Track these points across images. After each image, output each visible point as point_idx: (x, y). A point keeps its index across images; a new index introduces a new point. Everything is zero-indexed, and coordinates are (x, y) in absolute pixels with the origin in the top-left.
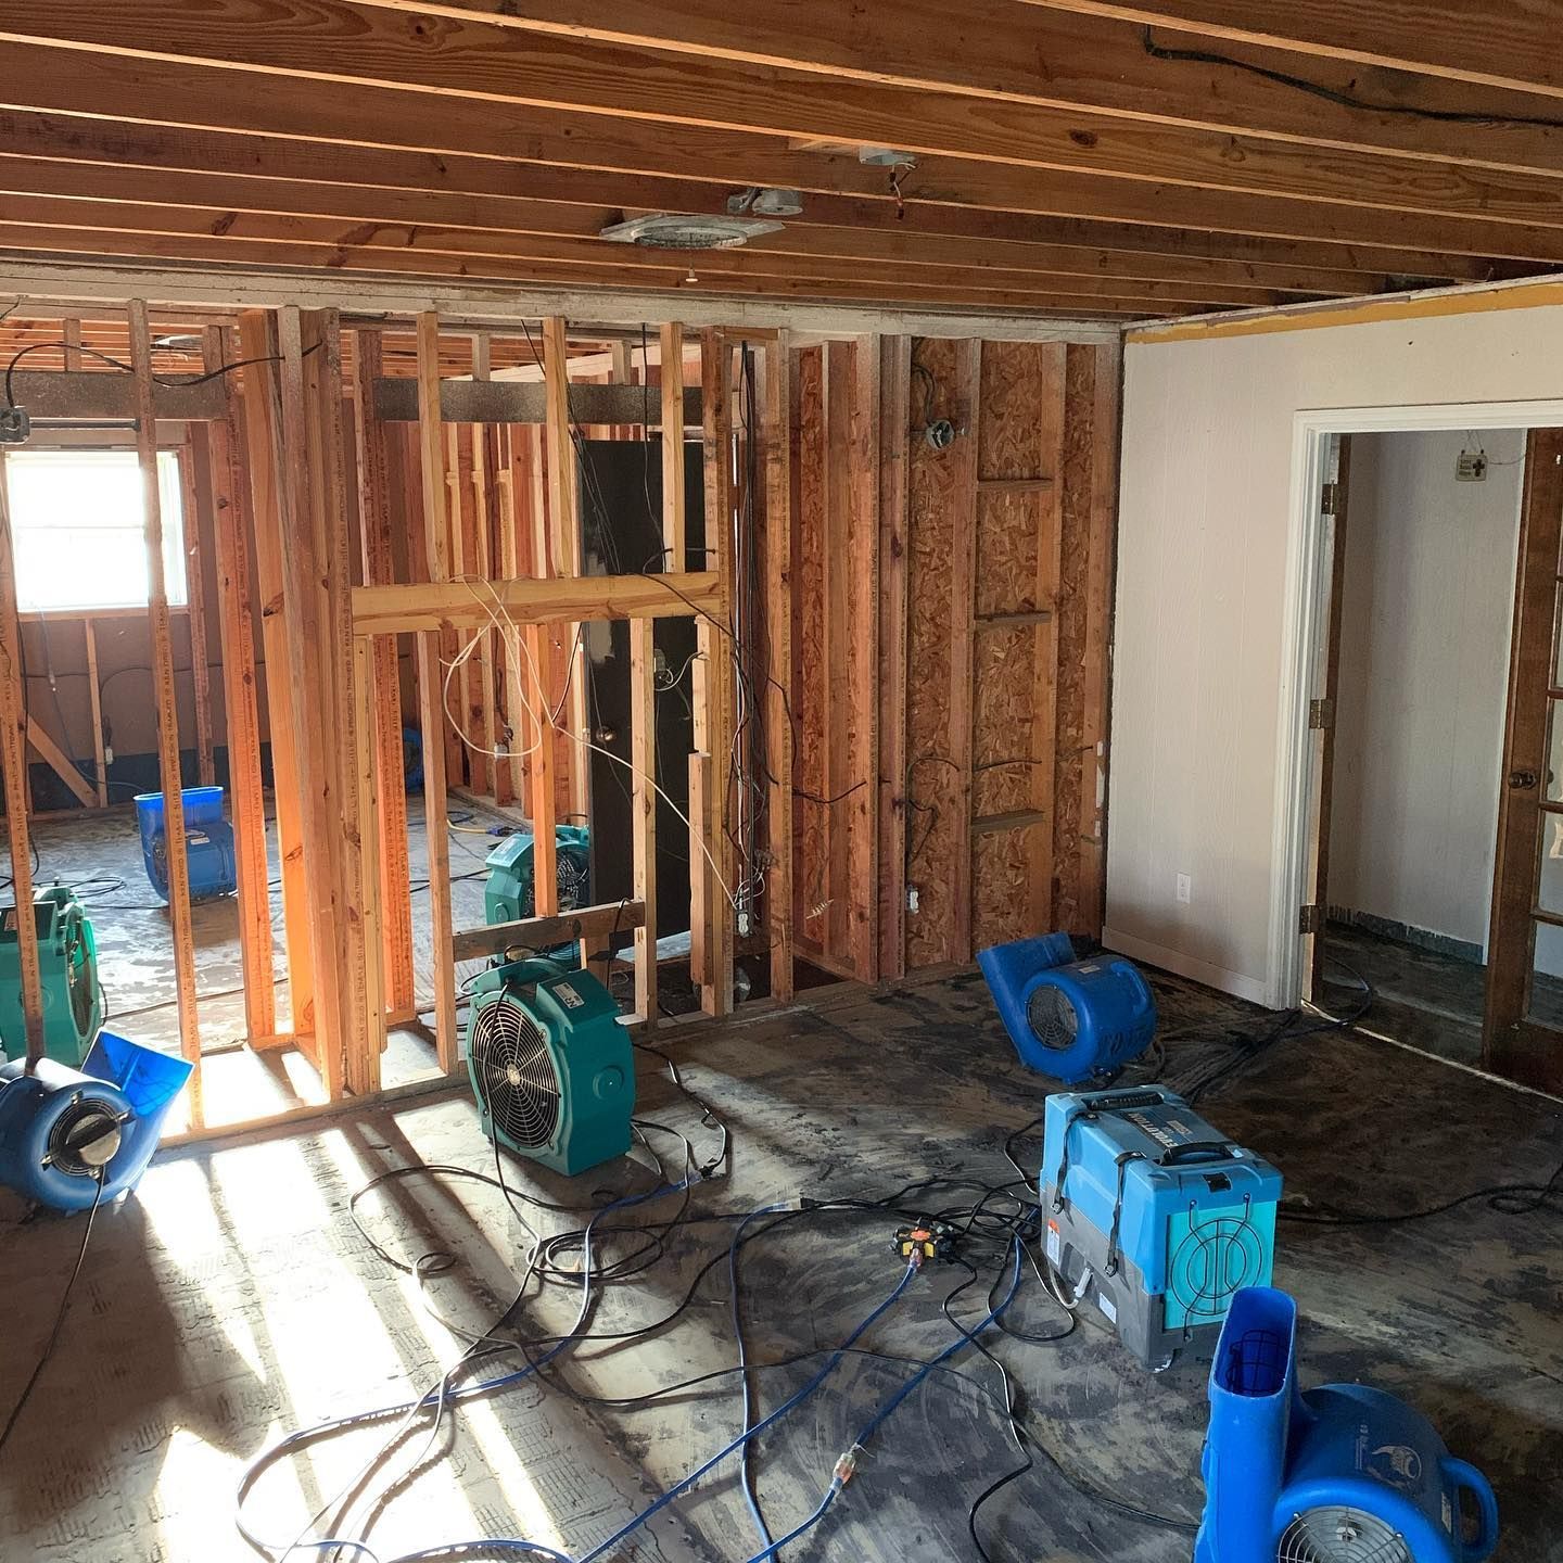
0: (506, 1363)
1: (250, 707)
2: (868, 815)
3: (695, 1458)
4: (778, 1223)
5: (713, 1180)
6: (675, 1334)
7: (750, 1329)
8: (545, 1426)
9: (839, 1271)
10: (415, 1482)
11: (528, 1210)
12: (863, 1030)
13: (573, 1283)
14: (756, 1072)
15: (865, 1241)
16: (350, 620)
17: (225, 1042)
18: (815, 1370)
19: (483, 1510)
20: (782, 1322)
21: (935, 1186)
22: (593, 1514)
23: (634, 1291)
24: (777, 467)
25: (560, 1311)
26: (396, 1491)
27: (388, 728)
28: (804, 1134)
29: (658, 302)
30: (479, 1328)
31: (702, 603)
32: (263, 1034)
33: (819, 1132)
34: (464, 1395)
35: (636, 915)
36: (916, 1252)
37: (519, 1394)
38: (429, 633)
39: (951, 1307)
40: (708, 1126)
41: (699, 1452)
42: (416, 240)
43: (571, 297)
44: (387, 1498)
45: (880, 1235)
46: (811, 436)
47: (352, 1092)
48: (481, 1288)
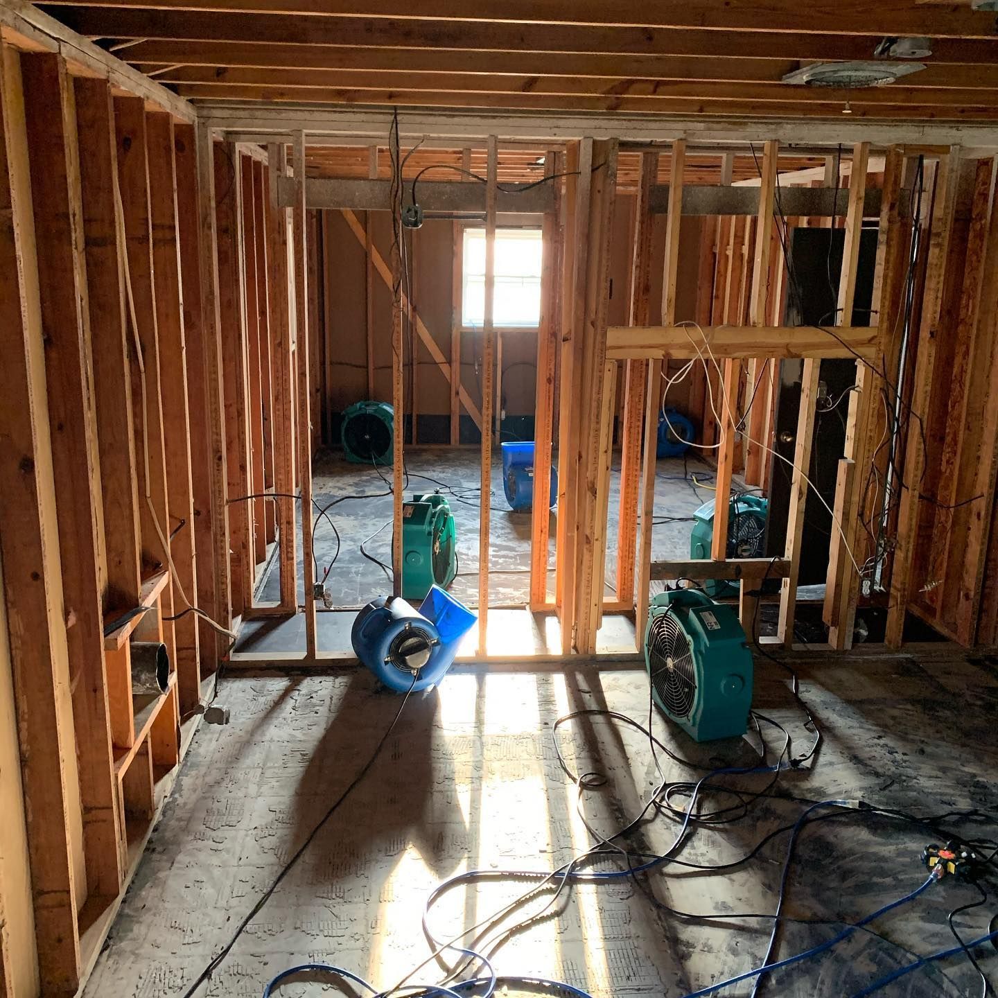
0: (616, 864)
1: (549, 399)
2: (982, 522)
3: (722, 974)
4: (837, 814)
5: (799, 771)
6: (735, 876)
7: (793, 889)
8: (627, 915)
9: (873, 864)
10: (533, 928)
11: (664, 759)
12: (951, 682)
13: (678, 819)
14: (856, 696)
15: (902, 846)
16: (604, 348)
17: (517, 603)
18: (833, 935)
19: (569, 962)
20: (818, 891)
21: (975, 817)
22: (639, 990)
23: (717, 836)
24: (937, 251)
25: (663, 837)
26: (519, 929)
27: (633, 419)
28: (878, 752)
29: (853, 127)
30: (606, 834)
31: (861, 350)
32: (538, 602)
33: (891, 753)
34: (584, 877)
35: (784, 569)
36: (939, 867)
37: (617, 888)
38: (655, 360)
39: (957, 918)
40: (808, 729)
41: (726, 970)
42: (658, 90)
43: (785, 125)
44: (514, 931)
45: (916, 844)
46: (978, 227)
47: (577, 650)
48: (617, 805)
